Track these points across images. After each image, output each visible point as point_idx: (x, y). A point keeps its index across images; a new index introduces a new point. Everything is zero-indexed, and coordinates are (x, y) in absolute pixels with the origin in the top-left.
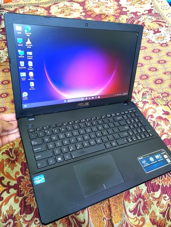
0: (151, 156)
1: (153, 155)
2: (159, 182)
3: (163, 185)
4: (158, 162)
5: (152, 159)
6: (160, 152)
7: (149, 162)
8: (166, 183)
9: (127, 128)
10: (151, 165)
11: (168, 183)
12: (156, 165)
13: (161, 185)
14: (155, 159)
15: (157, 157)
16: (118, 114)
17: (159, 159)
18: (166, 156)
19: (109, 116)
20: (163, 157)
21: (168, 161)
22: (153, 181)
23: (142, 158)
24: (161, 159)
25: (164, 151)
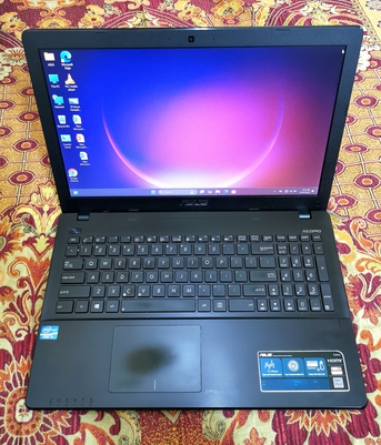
0: (295, 356)
1: (302, 357)
2: (307, 422)
3: (314, 431)
4: (306, 378)
5: (293, 365)
6: (326, 356)
7: (284, 368)
8: (322, 427)
9: (272, 275)
10: (284, 378)
11: (326, 426)
12: (297, 382)
13: (309, 430)
14: (303, 367)
15: (312, 364)
16: (266, 238)
17: (315, 371)
18: (336, 371)
19: (242, 238)
20: (329, 371)
21: (339, 383)
22: (292, 418)
23: (270, 355)
24: (321, 372)
25: (341, 357)
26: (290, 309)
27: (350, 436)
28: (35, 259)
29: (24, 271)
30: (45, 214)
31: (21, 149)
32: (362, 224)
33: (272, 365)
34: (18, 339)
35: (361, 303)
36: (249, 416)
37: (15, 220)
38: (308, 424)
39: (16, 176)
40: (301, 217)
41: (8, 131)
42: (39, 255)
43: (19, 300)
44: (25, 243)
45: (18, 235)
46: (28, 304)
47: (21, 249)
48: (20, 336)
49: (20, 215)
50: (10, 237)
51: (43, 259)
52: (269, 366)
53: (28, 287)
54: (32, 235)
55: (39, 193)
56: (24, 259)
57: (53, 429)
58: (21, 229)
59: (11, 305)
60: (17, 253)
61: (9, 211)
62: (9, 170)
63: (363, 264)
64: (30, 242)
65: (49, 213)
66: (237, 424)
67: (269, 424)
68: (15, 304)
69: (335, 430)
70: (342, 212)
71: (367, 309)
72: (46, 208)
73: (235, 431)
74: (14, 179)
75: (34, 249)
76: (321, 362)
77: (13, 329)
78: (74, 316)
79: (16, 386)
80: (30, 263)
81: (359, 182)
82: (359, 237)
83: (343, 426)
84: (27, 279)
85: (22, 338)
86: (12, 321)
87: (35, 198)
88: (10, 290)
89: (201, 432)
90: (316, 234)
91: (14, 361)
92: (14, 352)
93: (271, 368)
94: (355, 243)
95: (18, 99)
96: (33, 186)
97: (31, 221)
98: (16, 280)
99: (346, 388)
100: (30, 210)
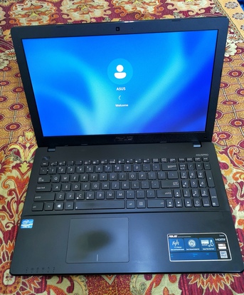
0: (193, 237)
1: (198, 238)
3: (208, 289)
4: (201, 251)
5: (192, 243)
6: (214, 237)
7: (186, 245)
8: (214, 286)
9: (176, 184)
10: (185, 252)
11: (216, 285)
12: (195, 254)
13: (205, 288)
14: (199, 244)
15: (205, 242)
16: (171, 160)
17: (207, 247)
18: (222, 247)
19: (156, 160)
20: (217, 247)
21: (224, 255)
22: (192, 280)
23: (176, 236)
24: (211, 247)
25: (225, 237)
26: (189, 205)
27: (234, 292)
28: (20, 177)
29: (12, 185)
30: (27, 149)
31: (13, 109)
32: (235, 150)
33: (177, 243)
34: (7, 229)
35: (237, 201)
36: (163, 279)
37: (7, 153)
38: (203, 284)
39: (9, 126)
40: (195, 146)
41: (5, 99)
42: (23, 175)
43: (9, 204)
44: (13, 167)
45: (9, 162)
46: (14, 206)
47: (11, 171)
48: (8, 227)
49: (11, 150)
50: (4, 164)
51: (25, 177)
52: (175, 244)
53: (14, 196)
54: (18, 162)
55: (24, 136)
56: (13, 178)
57: (28, 289)
58: (11, 159)
59: (3, 207)
60: (8, 174)
61: (4, 147)
62: (5, 122)
63: (238, 176)
64: (17, 167)
65: (29, 148)
66: (154, 284)
67: (177, 284)
68: (6, 206)
69: (223, 288)
70: (222, 143)
71: (242, 205)
72: (28, 145)
73: (153, 289)
74: (8, 128)
75: (19, 171)
76: (211, 241)
77: (4, 223)
78: (44, 212)
79: (4, 260)
80: (16, 180)
81: (233, 123)
82: (234, 158)
83: (228, 285)
84: (14, 190)
85: (10, 229)
86: (3, 218)
87: (21, 139)
88: (3, 197)
89: (129, 290)
90: (206, 157)
91: (4, 244)
92: (4, 238)
93: (177, 245)
94: (232, 162)
95: (12, 80)
96: (20, 131)
97: (18, 153)
98: (7, 191)
99: (229, 258)
100: (17, 147)
